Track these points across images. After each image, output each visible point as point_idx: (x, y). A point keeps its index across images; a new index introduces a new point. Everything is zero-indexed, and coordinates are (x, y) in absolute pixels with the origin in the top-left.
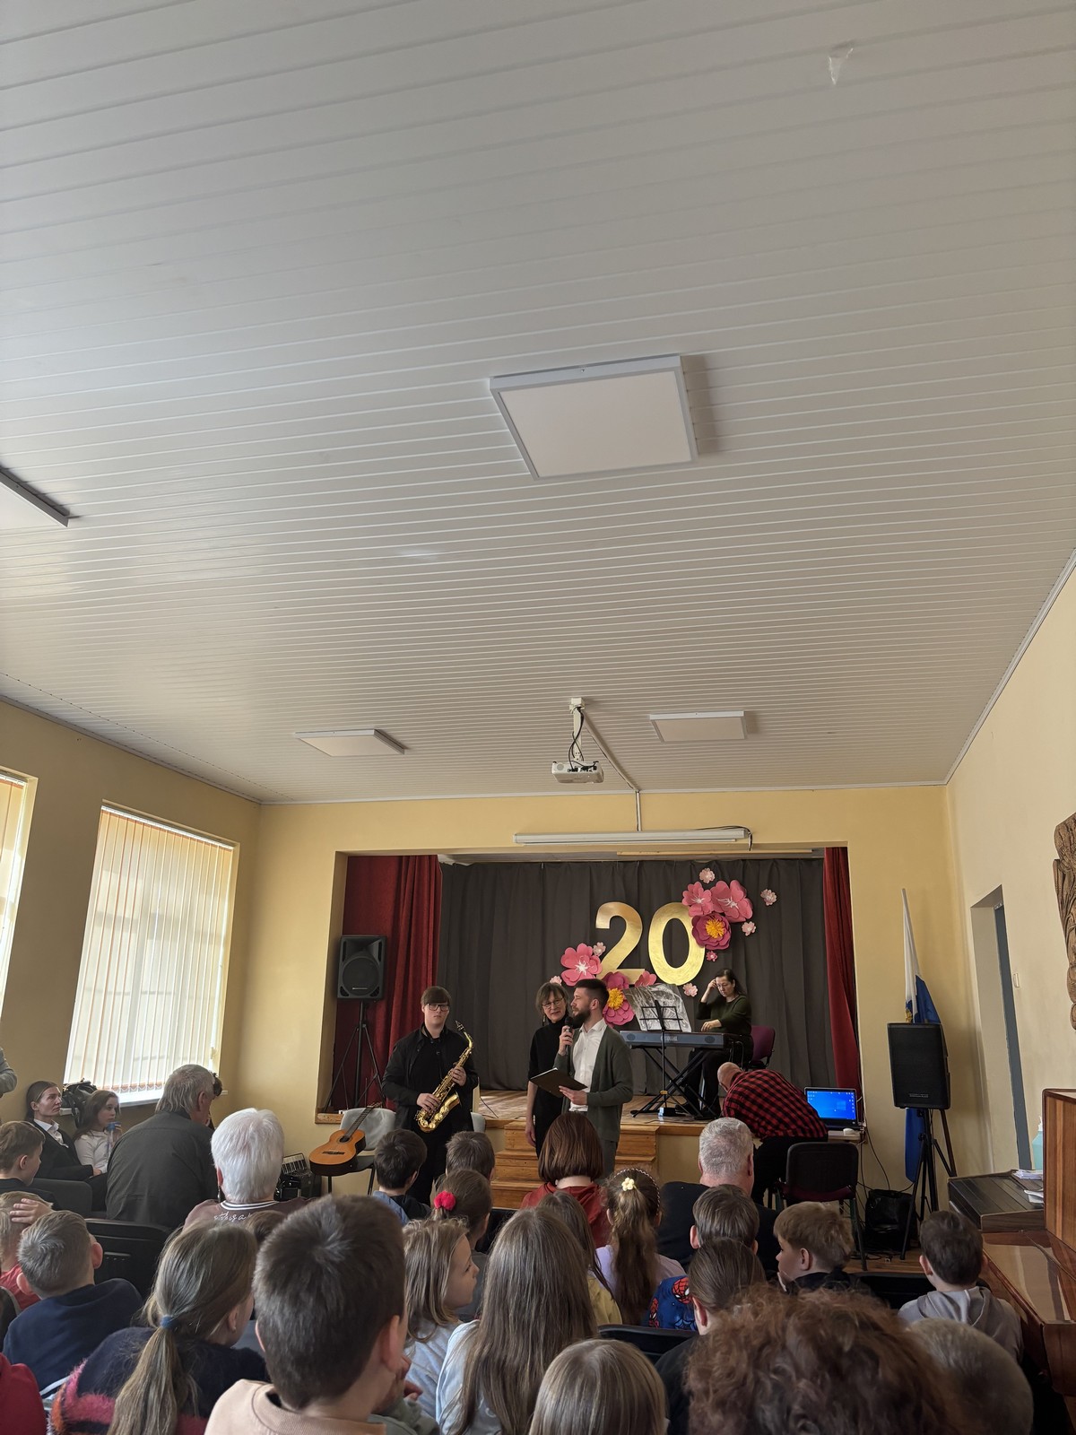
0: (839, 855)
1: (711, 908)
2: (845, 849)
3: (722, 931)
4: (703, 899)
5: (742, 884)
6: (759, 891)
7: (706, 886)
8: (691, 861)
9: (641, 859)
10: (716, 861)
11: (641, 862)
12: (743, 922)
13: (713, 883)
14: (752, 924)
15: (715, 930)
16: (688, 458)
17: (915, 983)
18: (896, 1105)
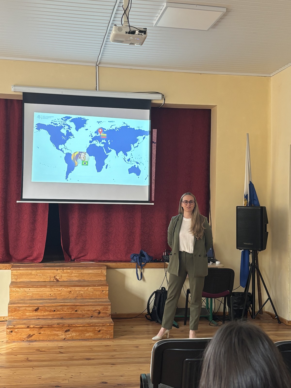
17: (250, 185)
18: (237, 248)
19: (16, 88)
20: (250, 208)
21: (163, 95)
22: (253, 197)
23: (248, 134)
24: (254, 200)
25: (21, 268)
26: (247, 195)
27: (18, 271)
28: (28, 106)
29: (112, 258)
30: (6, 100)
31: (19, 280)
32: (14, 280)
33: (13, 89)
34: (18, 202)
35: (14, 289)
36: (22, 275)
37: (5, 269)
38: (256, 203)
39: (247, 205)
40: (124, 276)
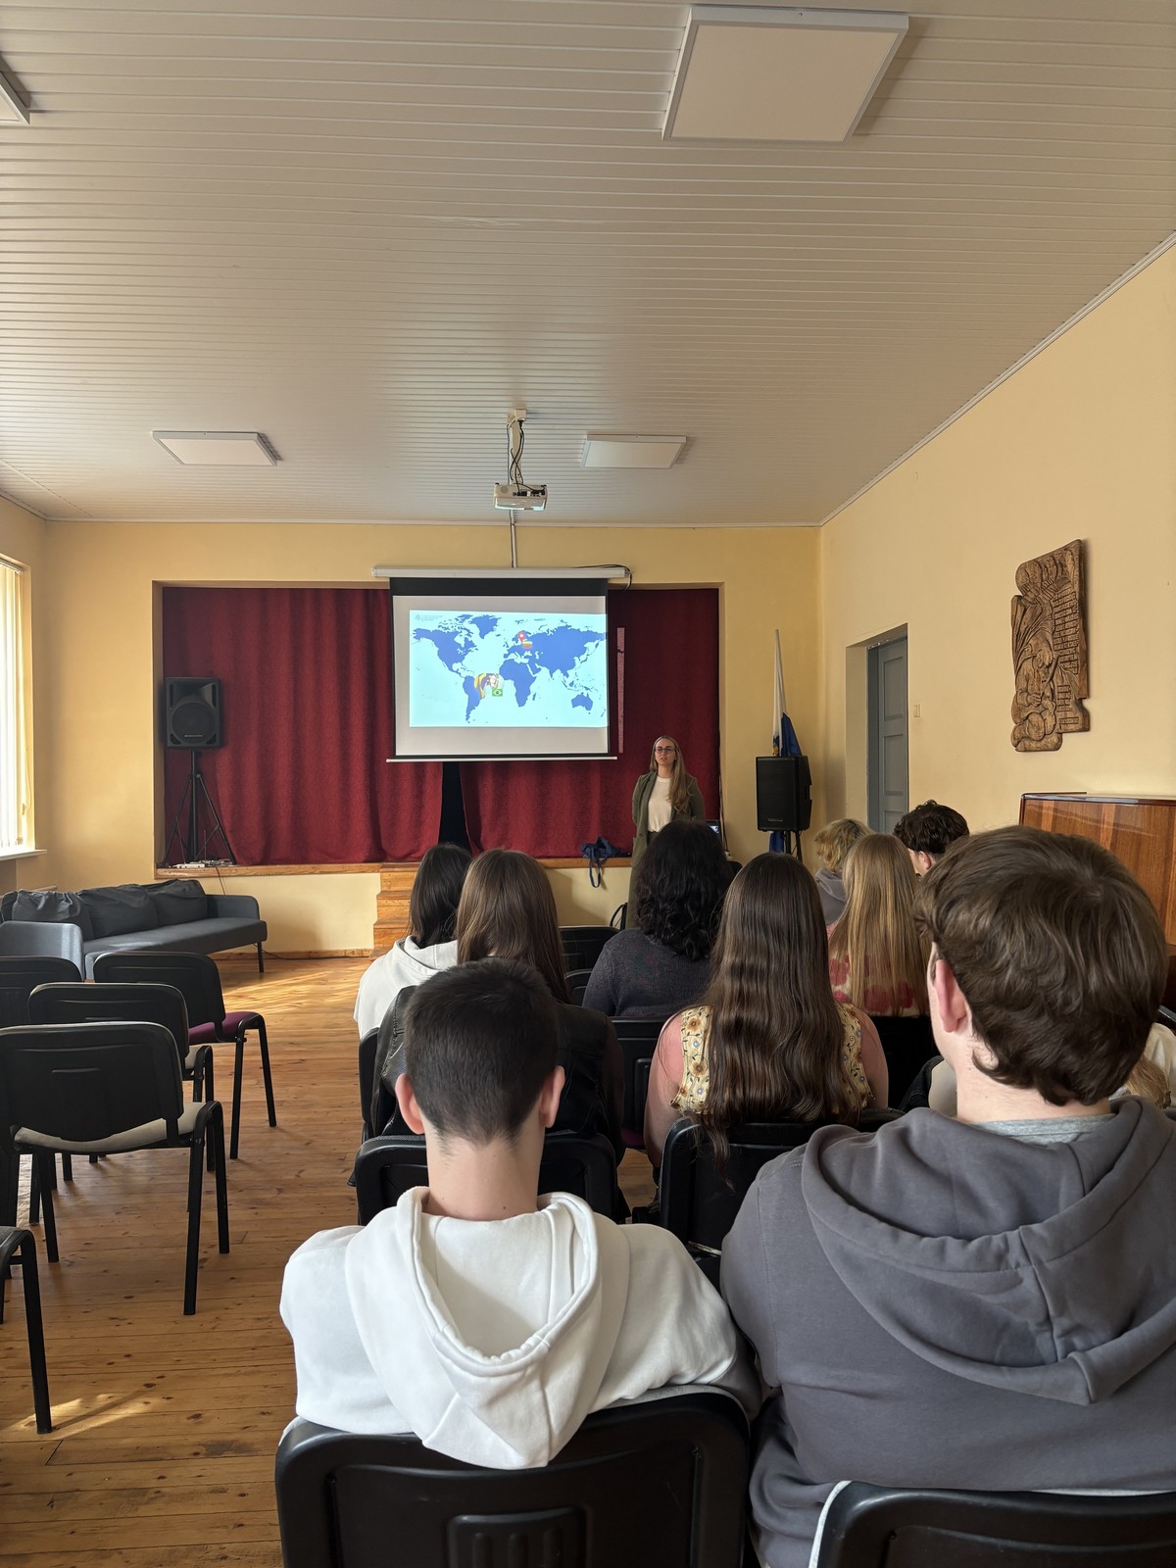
17: (782, 720)
18: (759, 829)
19: (379, 571)
20: (782, 759)
21: (627, 570)
22: (790, 739)
23: (777, 631)
24: (791, 745)
25: (396, 869)
26: (778, 737)
27: (392, 874)
28: (399, 601)
29: (552, 853)
30: (366, 592)
31: (393, 889)
32: (385, 889)
33: (373, 573)
34: (388, 761)
35: (384, 902)
36: (398, 879)
37: (373, 872)
38: (794, 751)
39: (778, 754)
40: (569, 881)
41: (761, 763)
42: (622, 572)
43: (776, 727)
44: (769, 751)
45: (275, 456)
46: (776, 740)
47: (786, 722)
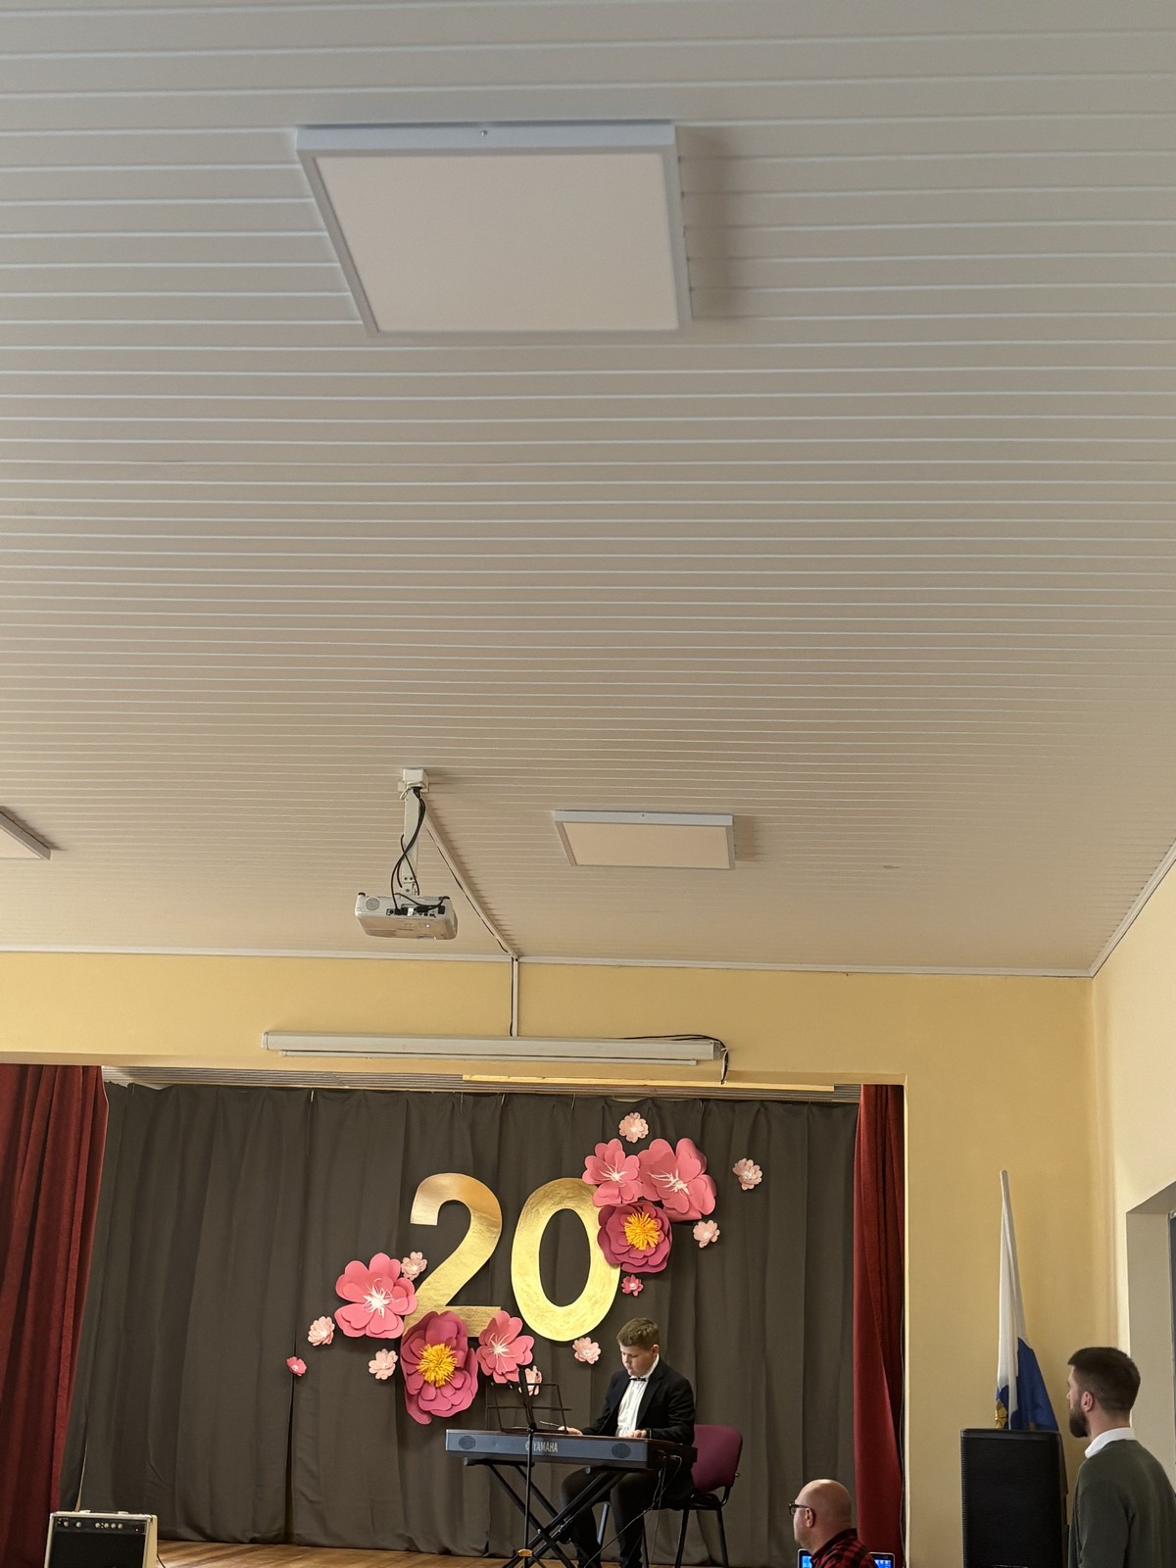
0: (887, 1100)
1: (635, 1191)
2: (898, 1090)
3: (655, 1237)
4: (623, 1174)
5: (700, 1147)
6: (730, 1161)
7: (631, 1148)
8: (605, 1098)
9: (507, 1090)
10: (653, 1099)
11: (510, 1096)
12: (695, 1222)
13: (643, 1144)
14: (712, 1225)
15: (643, 1234)
16: (671, 323)
17: (1017, 1353)
19: (272, 1039)
20: (1016, 1437)
21: (719, 1045)
22: (1031, 1395)
23: (1005, 1173)
24: (1036, 1406)
26: (1007, 1387)
33: (262, 1043)
38: (1040, 1419)
39: (1007, 1424)
41: (974, 1443)
42: (706, 1049)
43: (1005, 1368)
44: (989, 1418)
45: (42, 844)
46: (1003, 1395)
47: (1025, 1356)
